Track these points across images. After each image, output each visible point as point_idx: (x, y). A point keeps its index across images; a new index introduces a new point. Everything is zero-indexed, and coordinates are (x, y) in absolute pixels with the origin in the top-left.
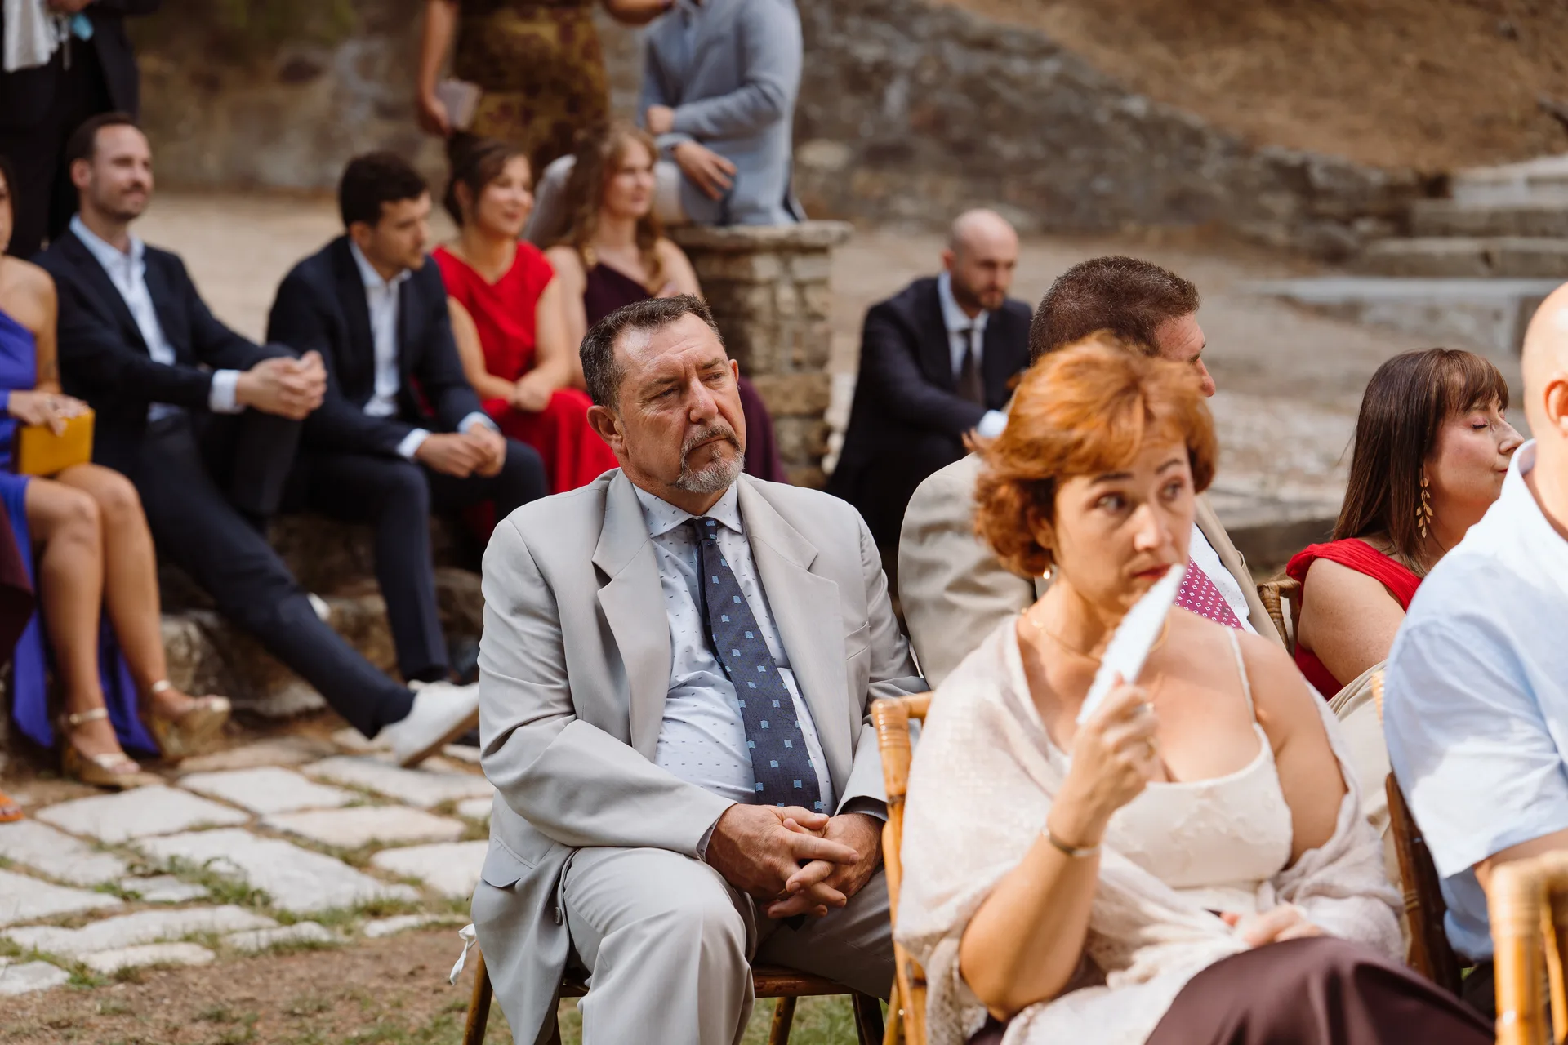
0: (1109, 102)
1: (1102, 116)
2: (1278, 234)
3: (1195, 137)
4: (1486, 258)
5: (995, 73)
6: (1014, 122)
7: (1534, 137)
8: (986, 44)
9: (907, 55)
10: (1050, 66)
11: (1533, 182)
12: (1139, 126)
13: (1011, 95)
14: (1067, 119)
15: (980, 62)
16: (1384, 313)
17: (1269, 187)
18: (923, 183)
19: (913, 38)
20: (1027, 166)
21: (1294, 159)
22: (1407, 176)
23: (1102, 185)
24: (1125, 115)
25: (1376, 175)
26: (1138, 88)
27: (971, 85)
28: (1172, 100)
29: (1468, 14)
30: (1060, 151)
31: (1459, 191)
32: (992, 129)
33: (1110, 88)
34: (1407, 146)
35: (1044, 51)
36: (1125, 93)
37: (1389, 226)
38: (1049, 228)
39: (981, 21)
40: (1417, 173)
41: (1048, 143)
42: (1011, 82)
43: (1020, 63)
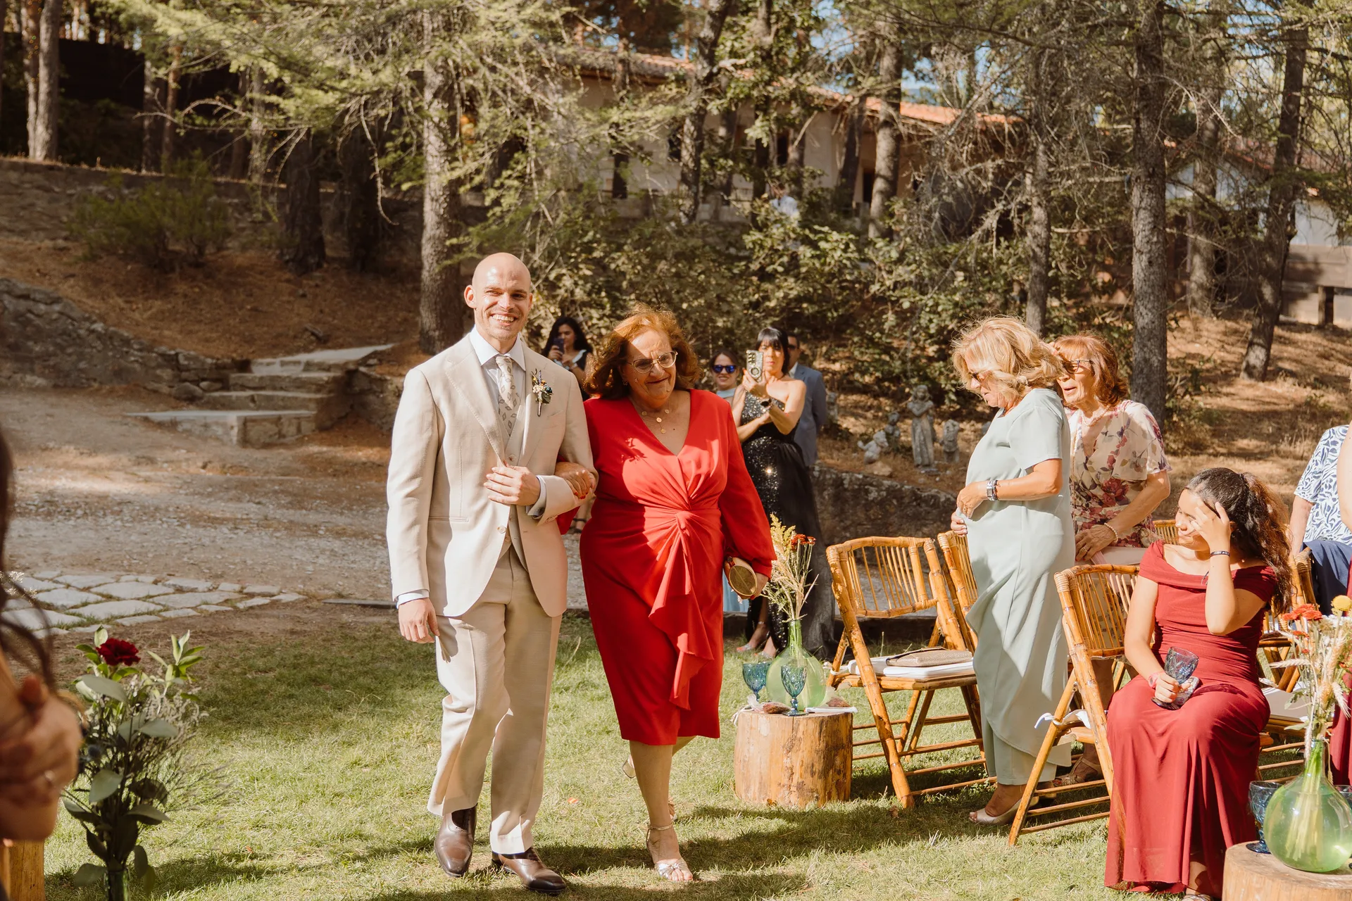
0: (87, 324)
1: (82, 332)
2: (165, 389)
3: (126, 342)
4: (252, 399)
5: (30, 311)
6: (39, 335)
7: (300, 343)
8: (26, 297)
10: (57, 308)
12: (99, 336)
13: (37, 321)
14: (64, 332)
15: (23, 305)
16: (187, 426)
17: (159, 366)
20: (45, 357)
21: (173, 352)
22: (227, 361)
23: (82, 365)
24: (93, 331)
25: (209, 361)
26: (102, 318)
27: (18, 316)
28: (119, 325)
29: (284, 286)
30: (62, 349)
31: (254, 368)
32: (28, 338)
33: (88, 319)
34: (233, 347)
35: (57, 300)
36: (94, 322)
37: (218, 385)
38: (56, 386)
39: (22, 286)
40: (233, 359)
41: (56, 345)
42: (38, 316)
43: (42, 307)
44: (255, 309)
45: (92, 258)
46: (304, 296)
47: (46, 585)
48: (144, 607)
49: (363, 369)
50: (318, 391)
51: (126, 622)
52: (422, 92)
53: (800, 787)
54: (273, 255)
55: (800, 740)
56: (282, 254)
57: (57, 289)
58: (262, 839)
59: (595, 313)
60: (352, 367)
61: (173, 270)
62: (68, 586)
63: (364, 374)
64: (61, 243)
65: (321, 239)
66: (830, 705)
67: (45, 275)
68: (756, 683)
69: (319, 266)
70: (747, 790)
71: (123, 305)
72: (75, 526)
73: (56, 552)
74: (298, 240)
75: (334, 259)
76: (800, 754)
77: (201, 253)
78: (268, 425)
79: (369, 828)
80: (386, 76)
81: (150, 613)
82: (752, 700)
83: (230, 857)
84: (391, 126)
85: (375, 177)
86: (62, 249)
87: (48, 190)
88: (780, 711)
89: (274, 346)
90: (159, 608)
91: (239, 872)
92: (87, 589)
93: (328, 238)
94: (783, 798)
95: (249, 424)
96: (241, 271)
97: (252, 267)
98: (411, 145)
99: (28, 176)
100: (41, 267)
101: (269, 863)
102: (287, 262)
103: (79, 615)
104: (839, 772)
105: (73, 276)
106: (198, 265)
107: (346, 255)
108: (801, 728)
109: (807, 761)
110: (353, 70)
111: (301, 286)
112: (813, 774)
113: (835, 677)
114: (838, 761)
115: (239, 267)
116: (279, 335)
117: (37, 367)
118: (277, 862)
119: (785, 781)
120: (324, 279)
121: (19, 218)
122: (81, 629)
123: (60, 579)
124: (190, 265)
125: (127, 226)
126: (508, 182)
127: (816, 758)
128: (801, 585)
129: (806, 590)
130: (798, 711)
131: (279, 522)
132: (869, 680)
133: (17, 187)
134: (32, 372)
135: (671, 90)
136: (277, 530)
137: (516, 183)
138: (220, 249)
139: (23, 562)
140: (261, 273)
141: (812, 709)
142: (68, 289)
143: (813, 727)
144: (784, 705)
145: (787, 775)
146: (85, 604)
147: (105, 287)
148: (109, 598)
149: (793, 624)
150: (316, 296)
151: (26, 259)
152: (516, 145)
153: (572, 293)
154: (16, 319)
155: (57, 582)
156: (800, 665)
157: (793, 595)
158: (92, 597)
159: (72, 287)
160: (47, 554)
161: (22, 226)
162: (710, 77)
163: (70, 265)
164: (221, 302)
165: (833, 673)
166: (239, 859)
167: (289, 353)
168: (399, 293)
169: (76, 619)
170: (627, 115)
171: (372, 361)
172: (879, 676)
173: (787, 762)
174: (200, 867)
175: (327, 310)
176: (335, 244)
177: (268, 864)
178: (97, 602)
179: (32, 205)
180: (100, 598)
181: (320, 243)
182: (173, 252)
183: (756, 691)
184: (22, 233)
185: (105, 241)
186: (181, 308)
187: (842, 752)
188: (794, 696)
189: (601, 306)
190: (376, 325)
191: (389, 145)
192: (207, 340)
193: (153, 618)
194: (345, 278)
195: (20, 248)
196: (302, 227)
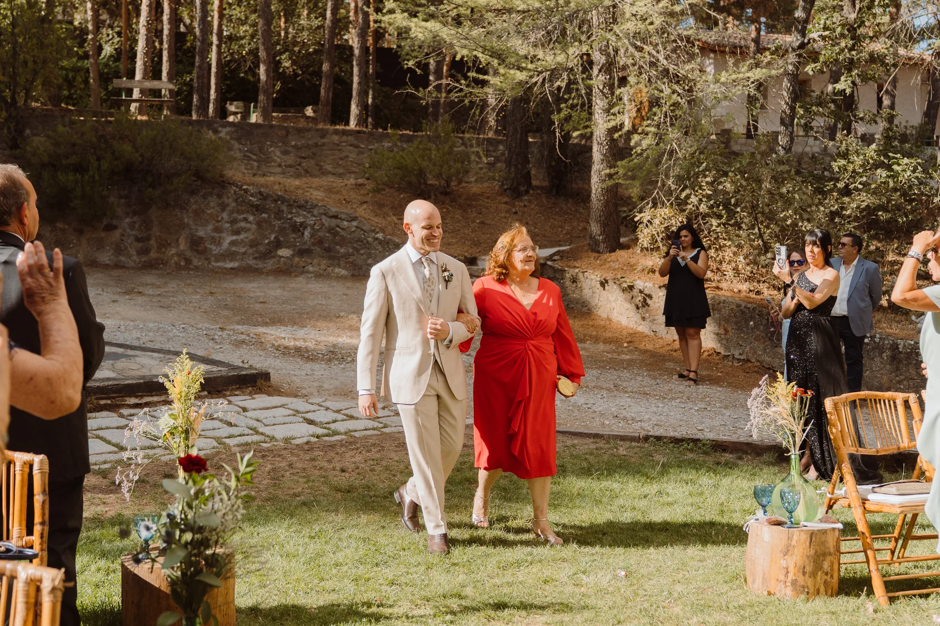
0: (373, 234)
1: (370, 239)
5: (338, 226)
6: (343, 242)
8: (335, 217)
9: (311, 221)
10: (355, 223)
12: (381, 242)
13: (342, 233)
14: (360, 240)
15: (334, 222)
18: (315, 261)
19: (314, 216)
20: (347, 256)
23: (370, 261)
24: (377, 239)
26: (383, 230)
27: (331, 230)
28: (393, 234)
29: (503, 207)
30: (357, 250)
31: (479, 262)
32: (337, 244)
33: (373, 231)
34: (465, 249)
35: (355, 219)
36: (378, 233)
38: (353, 275)
39: (334, 210)
40: (465, 257)
41: (354, 248)
42: (343, 229)
43: (346, 223)
44: (482, 223)
45: (377, 191)
46: (516, 213)
47: (312, 408)
48: (371, 424)
49: (549, 263)
51: (357, 434)
52: (591, 68)
53: (794, 583)
54: (496, 185)
55: (794, 546)
56: (503, 185)
57: (355, 211)
58: (391, 592)
59: (714, 222)
60: (542, 261)
61: (430, 197)
62: (327, 409)
63: (550, 266)
64: (360, 181)
65: (529, 173)
66: (821, 521)
67: (348, 202)
68: (764, 501)
69: (527, 192)
70: (753, 583)
71: (396, 221)
72: (343, 369)
73: (326, 386)
74: (513, 175)
75: (538, 187)
76: (794, 557)
77: (448, 186)
79: (469, 591)
80: (561, 58)
81: (374, 429)
82: (760, 513)
83: (363, 604)
84: (564, 93)
85: (554, 129)
86: (360, 185)
87: (357, 147)
88: (779, 524)
90: (381, 425)
91: (367, 616)
92: (338, 411)
93: (533, 172)
94: (780, 591)
96: (475, 197)
97: (482, 194)
98: (577, 105)
99: (344, 138)
100: (347, 197)
101: (390, 611)
102: (506, 190)
103: (329, 429)
104: (827, 574)
105: (366, 202)
106: (446, 194)
107: (546, 184)
108: (795, 538)
109: (800, 563)
110: (541, 55)
111: (514, 206)
112: (804, 573)
113: (831, 499)
114: (826, 565)
115: (474, 194)
117: (342, 263)
118: (395, 610)
119: (782, 578)
120: (530, 201)
121: (339, 165)
122: (327, 438)
123: (323, 404)
124: (441, 193)
125: (399, 168)
126: (648, 129)
127: (807, 562)
128: (800, 428)
129: (804, 431)
130: (794, 525)
132: (856, 503)
133: (338, 145)
134: (339, 266)
135: (767, 57)
137: (653, 129)
138: (460, 182)
139: (304, 392)
140: (488, 198)
141: (805, 524)
142: (362, 211)
143: (804, 537)
144: (783, 519)
145: (784, 572)
146: (335, 421)
147: (385, 210)
148: (352, 417)
149: (793, 457)
150: (524, 213)
151: (338, 192)
152: (655, 102)
153: (698, 208)
154: (329, 232)
155: (321, 406)
156: (798, 488)
157: (793, 435)
158: (340, 417)
159: (365, 210)
160: (321, 387)
161: (341, 171)
162: (802, 46)
163: (364, 195)
164: (460, 218)
165: (829, 496)
166: (369, 606)
168: (581, 210)
169: (325, 431)
170: (734, 76)
171: (556, 258)
172: (864, 501)
173: (783, 563)
174: (344, 610)
175: (531, 222)
176: (539, 178)
177: (387, 611)
178: (343, 420)
179: (347, 157)
180: (345, 417)
181: (527, 177)
182: (431, 185)
183: (764, 506)
184: (340, 175)
185: (386, 179)
187: (829, 558)
188: (790, 512)
189: (720, 217)
190: (564, 232)
191: (563, 105)
192: (449, 244)
193: (376, 432)
194: (544, 200)
195: (335, 185)
196: (516, 166)
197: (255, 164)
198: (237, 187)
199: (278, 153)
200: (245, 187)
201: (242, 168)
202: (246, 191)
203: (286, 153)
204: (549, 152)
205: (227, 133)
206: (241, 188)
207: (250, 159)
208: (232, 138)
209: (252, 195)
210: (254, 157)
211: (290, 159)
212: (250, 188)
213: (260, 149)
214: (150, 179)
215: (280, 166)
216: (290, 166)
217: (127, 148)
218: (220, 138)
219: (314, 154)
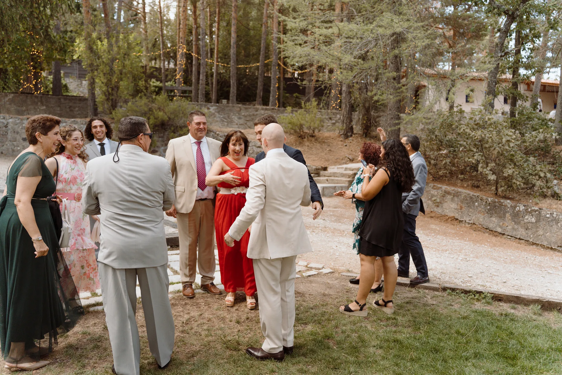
4: (327, 180)
7: (344, 161)
11: (346, 169)
22: (320, 167)
25: (314, 167)
29: (340, 143)
31: (328, 169)
34: (322, 162)
37: (317, 175)
40: (322, 167)
44: (330, 150)
46: (346, 146)
50: (349, 177)
54: (337, 132)
56: (340, 132)
61: (305, 138)
65: (352, 127)
69: (351, 136)
74: (345, 128)
75: (356, 134)
77: (314, 132)
78: (331, 190)
89: (336, 162)
93: (354, 126)
95: (325, 189)
96: (327, 138)
97: (330, 137)
99: (266, 112)
102: (341, 135)
106: (313, 136)
107: (360, 132)
111: (345, 143)
116: (337, 159)
120: (353, 140)
124: (310, 136)
125: (290, 123)
131: (330, 229)
136: (328, 233)
138: (319, 131)
140: (333, 139)
150: (350, 146)
164: (319, 148)
167: (340, 164)
175: (353, 150)
176: (357, 129)
181: (351, 129)
182: (305, 132)
186: (306, 150)
192: (314, 160)
194: (360, 140)
196: (346, 123)
197: (226, 123)
198: (214, 132)
199: (236, 118)
200: (217, 133)
201: (220, 125)
202: (218, 135)
203: (240, 118)
204: (363, 117)
205: (213, 110)
206: (215, 133)
207: (223, 121)
208: (216, 112)
209: (221, 137)
210: (225, 120)
211: (242, 121)
212: (220, 133)
213: (228, 117)
214: (172, 129)
215: (237, 124)
216: (242, 125)
217: (161, 114)
218: (210, 112)
219: (253, 119)
